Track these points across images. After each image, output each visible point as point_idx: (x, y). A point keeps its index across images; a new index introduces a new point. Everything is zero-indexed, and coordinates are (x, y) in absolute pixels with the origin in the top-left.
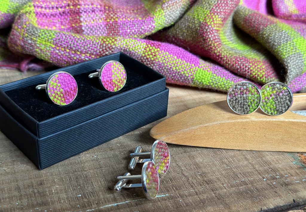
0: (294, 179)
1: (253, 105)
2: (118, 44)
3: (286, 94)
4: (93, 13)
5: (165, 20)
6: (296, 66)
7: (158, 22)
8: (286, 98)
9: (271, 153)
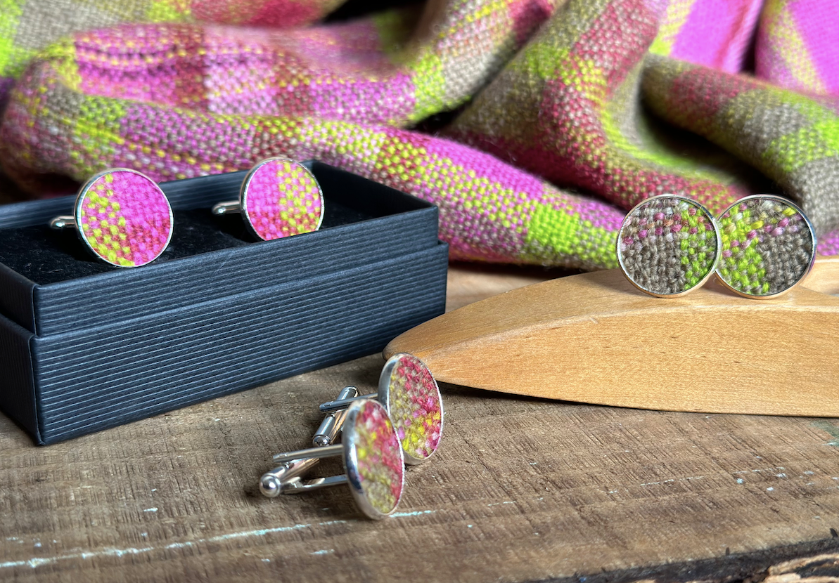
0: (834, 480)
1: (697, 265)
2: (306, 135)
3: (795, 228)
4: (243, 68)
5: (445, 83)
7: (423, 88)
8: (795, 242)
9: (761, 419)
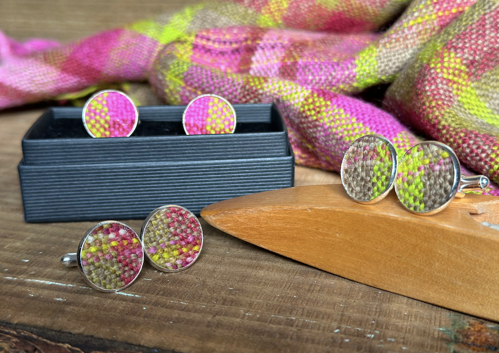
1: (379, 184)
2: (268, 88)
3: (448, 167)
5: (378, 65)
7: (362, 67)
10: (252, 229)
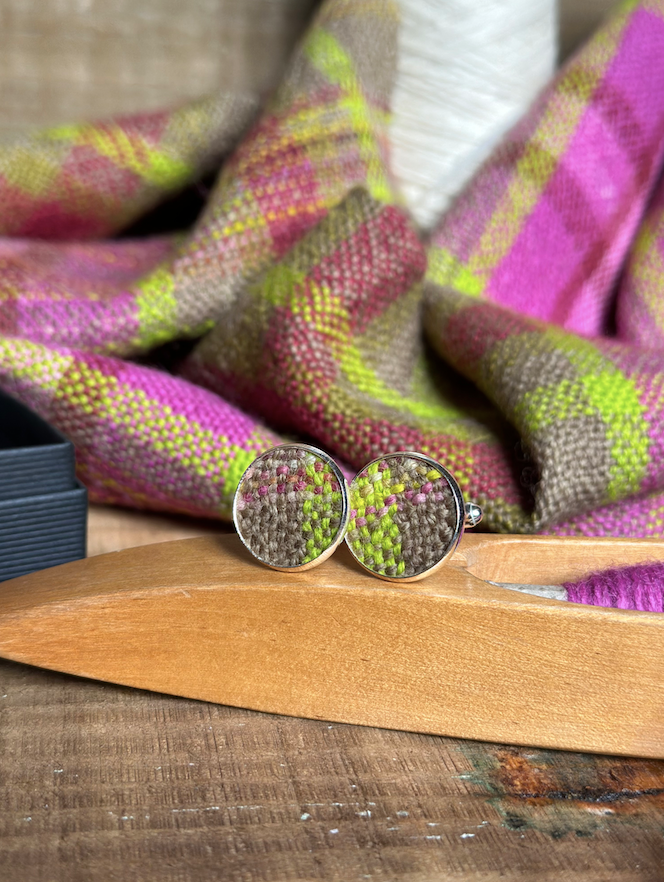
0: (428, 827)
1: (319, 533)
3: (441, 496)
5: (178, 306)
6: (579, 459)
7: (149, 310)
8: (438, 514)
9: (396, 736)
10: (63, 643)
